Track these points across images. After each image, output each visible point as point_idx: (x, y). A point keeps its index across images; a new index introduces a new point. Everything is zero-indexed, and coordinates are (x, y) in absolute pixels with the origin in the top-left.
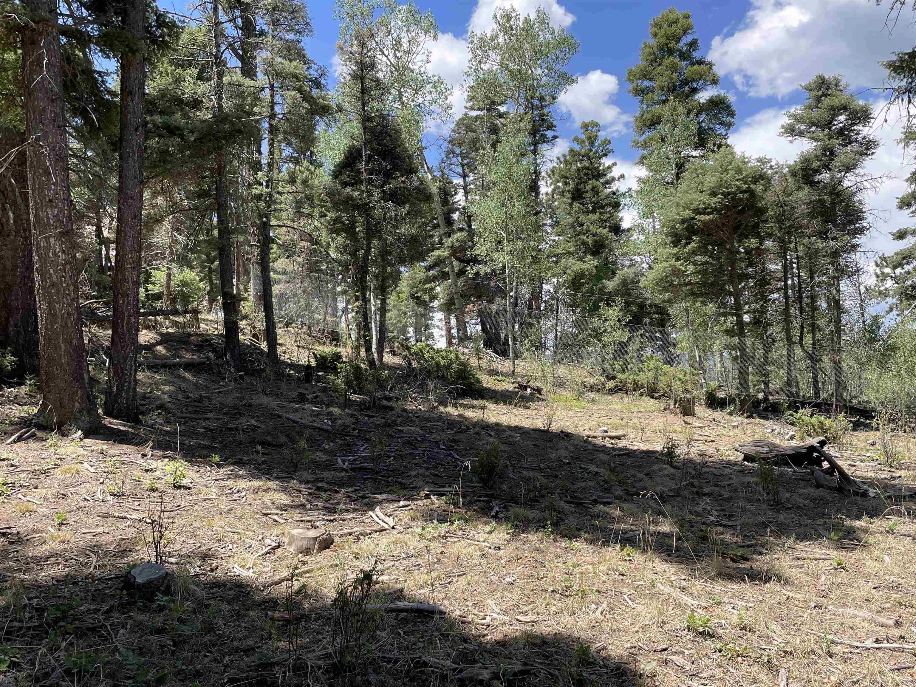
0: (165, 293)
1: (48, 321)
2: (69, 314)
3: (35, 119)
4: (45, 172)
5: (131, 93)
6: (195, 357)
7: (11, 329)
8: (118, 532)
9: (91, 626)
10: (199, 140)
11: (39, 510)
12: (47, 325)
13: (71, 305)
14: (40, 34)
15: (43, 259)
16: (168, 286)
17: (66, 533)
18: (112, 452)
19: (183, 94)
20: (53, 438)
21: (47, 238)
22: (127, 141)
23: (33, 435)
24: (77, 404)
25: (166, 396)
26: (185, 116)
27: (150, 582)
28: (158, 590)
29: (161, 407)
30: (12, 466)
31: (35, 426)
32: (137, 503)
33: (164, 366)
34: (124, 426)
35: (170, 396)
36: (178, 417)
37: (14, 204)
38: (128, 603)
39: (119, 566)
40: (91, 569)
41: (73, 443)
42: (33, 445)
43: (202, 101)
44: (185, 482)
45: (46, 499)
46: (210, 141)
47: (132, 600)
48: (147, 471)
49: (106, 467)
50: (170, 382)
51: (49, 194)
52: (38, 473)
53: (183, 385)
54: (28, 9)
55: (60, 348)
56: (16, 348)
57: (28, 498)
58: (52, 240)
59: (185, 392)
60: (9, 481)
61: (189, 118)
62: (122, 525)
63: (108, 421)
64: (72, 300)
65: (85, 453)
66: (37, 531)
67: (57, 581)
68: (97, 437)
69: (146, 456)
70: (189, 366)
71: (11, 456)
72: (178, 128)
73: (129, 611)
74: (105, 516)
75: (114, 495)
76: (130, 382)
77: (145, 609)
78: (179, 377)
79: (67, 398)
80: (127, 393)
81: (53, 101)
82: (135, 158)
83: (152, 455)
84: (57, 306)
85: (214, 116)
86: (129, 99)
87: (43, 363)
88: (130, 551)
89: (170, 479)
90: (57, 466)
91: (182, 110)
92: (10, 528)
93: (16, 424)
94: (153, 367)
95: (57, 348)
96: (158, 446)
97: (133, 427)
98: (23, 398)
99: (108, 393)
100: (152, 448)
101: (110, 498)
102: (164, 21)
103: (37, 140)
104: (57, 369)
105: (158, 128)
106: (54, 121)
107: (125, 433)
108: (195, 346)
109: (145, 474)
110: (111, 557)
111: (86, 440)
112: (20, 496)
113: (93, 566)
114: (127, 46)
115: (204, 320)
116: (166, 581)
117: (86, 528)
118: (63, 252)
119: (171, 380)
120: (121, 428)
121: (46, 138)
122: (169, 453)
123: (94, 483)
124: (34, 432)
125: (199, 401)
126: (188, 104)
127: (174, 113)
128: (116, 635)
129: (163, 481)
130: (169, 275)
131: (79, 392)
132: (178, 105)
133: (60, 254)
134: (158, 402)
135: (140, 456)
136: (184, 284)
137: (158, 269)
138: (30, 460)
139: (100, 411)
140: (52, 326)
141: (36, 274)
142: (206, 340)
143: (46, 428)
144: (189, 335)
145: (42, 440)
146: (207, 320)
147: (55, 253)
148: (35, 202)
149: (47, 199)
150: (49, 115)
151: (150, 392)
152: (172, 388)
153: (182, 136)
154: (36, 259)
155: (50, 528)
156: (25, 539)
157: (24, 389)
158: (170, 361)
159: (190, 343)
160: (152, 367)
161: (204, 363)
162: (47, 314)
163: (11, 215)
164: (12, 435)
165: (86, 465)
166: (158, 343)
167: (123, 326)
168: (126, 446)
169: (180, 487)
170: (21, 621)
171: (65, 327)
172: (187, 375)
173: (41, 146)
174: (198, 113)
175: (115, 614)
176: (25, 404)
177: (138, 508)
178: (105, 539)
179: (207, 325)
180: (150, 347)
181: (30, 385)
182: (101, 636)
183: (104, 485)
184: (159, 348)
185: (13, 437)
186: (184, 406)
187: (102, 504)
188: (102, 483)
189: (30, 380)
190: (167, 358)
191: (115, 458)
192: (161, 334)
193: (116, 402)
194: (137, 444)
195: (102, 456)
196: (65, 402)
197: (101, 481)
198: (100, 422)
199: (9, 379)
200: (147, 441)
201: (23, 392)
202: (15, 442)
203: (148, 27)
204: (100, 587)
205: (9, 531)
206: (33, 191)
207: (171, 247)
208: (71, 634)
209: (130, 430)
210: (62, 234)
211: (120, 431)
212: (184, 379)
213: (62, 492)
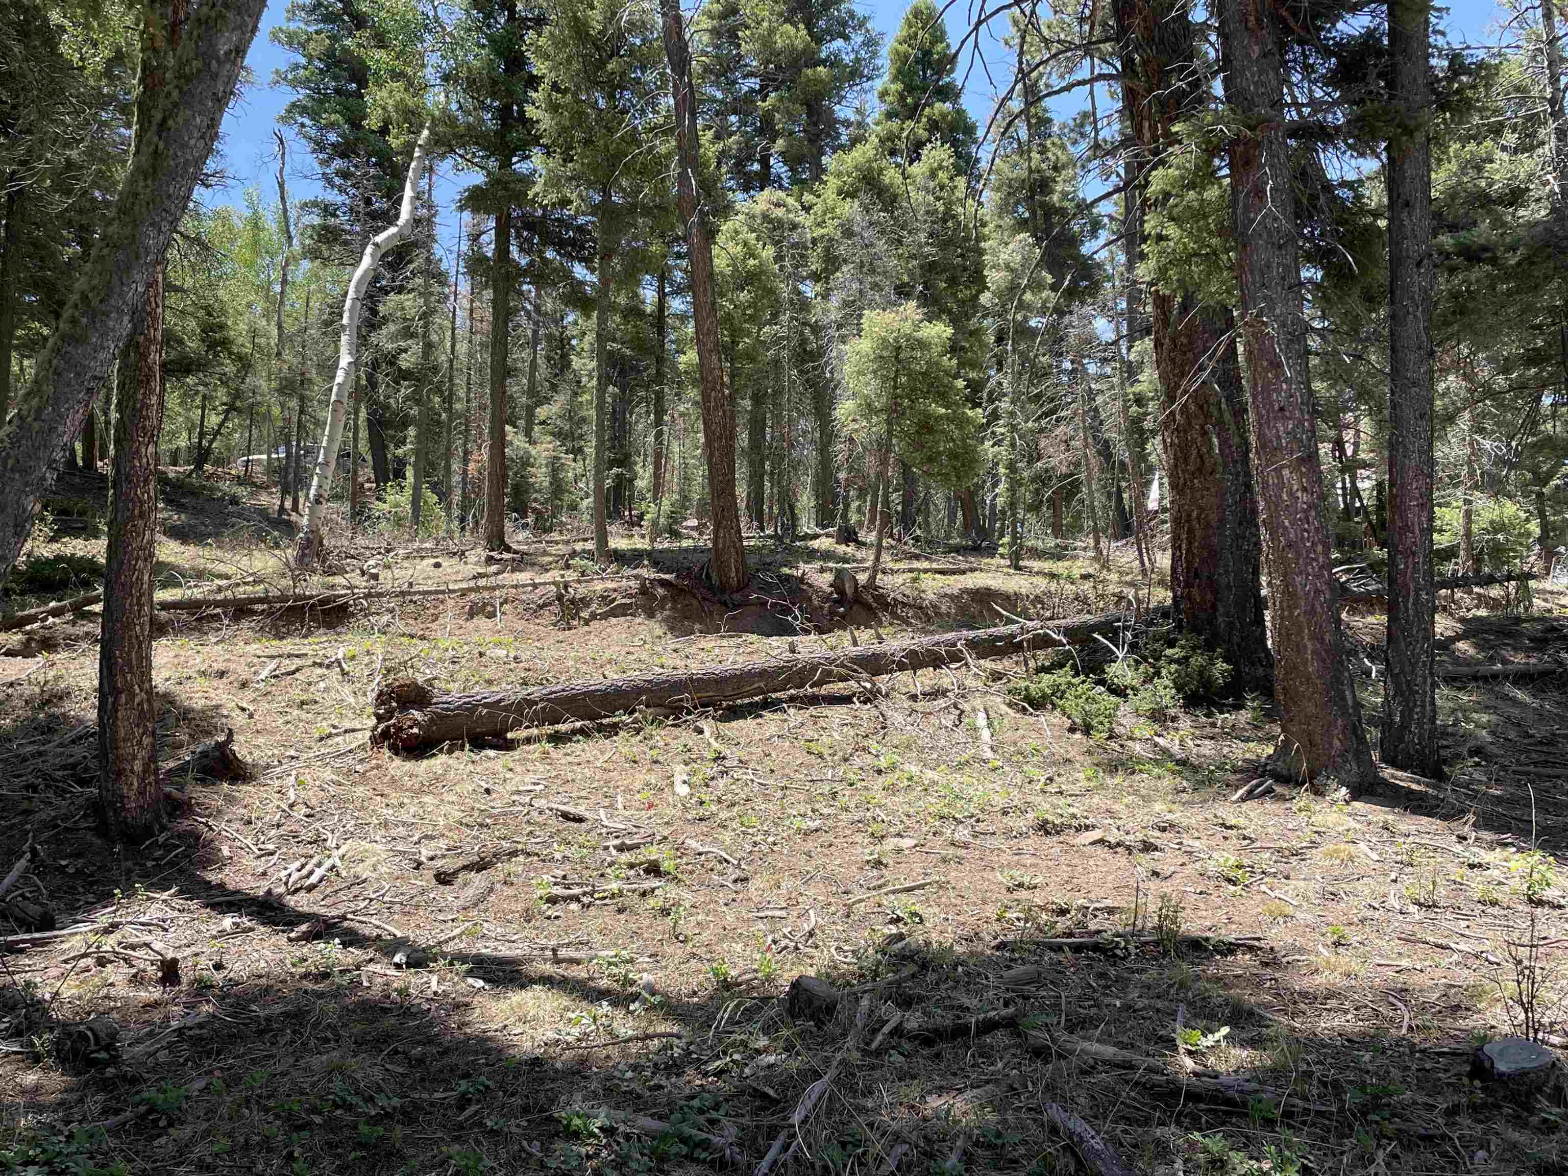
0: (1463, 546)
1: (1285, 604)
2: (1318, 592)
3: (1254, 283)
4: (1271, 363)
5: (1407, 204)
6: (1533, 661)
7: (1220, 619)
8: (1439, 973)
9: (1423, 1131)
10: (1529, 260)
11: (1299, 915)
12: (1282, 609)
13: (1319, 576)
14: (1258, 145)
15: (1274, 505)
16: (1468, 534)
17: (1347, 960)
18: (1403, 827)
19: (1490, 185)
20: (1303, 798)
21: (1278, 470)
22: (1402, 288)
23: (1269, 791)
24: (1336, 742)
25: (1484, 732)
26: (1496, 222)
27: (1523, 1074)
28: (1540, 1090)
29: (1477, 751)
30: (1245, 838)
31: (1271, 776)
32: (1464, 924)
33: (1475, 678)
34: (1419, 783)
35: (1493, 733)
36: (1514, 772)
37: (1220, 424)
38: (1484, 1105)
39: (1453, 1032)
40: (1404, 1031)
41: (1335, 808)
42: (1270, 806)
43: (1528, 189)
44: (1549, 894)
45: (1306, 898)
46: (1549, 257)
47: (1490, 1100)
48: (1472, 866)
49: (1397, 854)
50: (1487, 707)
51: (1279, 398)
52: (1287, 853)
53: (1515, 712)
54: (1240, 111)
55: (1305, 647)
56: (1228, 651)
57: (1277, 893)
58: (1286, 472)
59: (1519, 725)
60: (1246, 862)
61: (1504, 224)
62: (1446, 959)
63: (1387, 772)
64: (1321, 567)
65: (1358, 826)
66: (1301, 950)
67: (1349, 1040)
68: (1374, 799)
69: (1465, 839)
70: (1523, 678)
71: (1241, 822)
72: (1485, 249)
73: (1488, 1119)
74: (1409, 940)
75: (1420, 905)
76: (1423, 706)
77: (1519, 1122)
78: (1506, 697)
79: (1319, 730)
80: (1420, 725)
81: (1280, 247)
82: (1419, 314)
83: (1477, 839)
84: (1298, 579)
85: (1553, 210)
86: (1404, 215)
87: (1278, 673)
88: (1467, 1009)
89: (1518, 885)
90: (1314, 845)
91: (1489, 212)
92: (1259, 939)
93: (1241, 771)
94: (1454, 679)
95: (1299, 649)
96: (1486, 822)
97: (1434, 787)
98: (1244, 729)
99: (1385, 723)
100: (1474, 825)
101: (1413, 909)
102: (1462, 65)
103: (1260, 314)
104: (1301, 683)
105: (1448, 256)
106: (1283, 279)
107: (1421, 796)
108: (1532, 640)
109: (1468, 872)
110: (1434, 1014)
111: (1357, 805)
112: (1263, 888)
113: (1405, 1025)
114: (1398, 126)
115: (1538, 591)
116: (1553, 1078)
117: (1381, 956)
118: (1304, 489)
119: (1489, 703)
120: (1414, 786)
121: (1272, 309)
122: (1508, 837)
123: (1381, 879)
124: (1271, 786)
125: (1550, 743)
126: (1500, 201)
127: (1475, 223)
128: (1471, 1158)
129: (1506, 888)
130: (1468, 514)
131: (1339, 722)
132: (1482, 206)
133: (1299, 494)
134: (1471, 744)
135: (1454, 838)
136: (1497, 527)
137: (1448, 505)
138: (1271, 830)
139: (1375, 756)
140: (1291, 613)
141: (1263, 530)
142: (1554, 629)
143: (1290, 779)
144: (1518, 620)
145: (1282, 798)
146: (1545, 591)
147: (1291, 494)
148: (1258, 414)
149: (1276, 407)
150: (1276, 272)
151: (1454, 725)
152: (1494, 718)
153: (1494, 261)
154: (1261, 505)
155: (1321, 949)
156: (1284, 960)
157: (1244, 717)
158: (1483, 669)
159: (1521, 634)
160: (1452, 680)
161: (1554, 672)
162: (1283, 593)
163: (1215, 440)
164: (1237, 788)
165: (1362, 846)
166: (1458, 638)
167: (1407, 609)
168: (1425, 820)
169: (1540, 903)
170: (1305, 1098)
171: (1312, 612)
172: (1520, 695)
173: (1264, 323)
174: (1521, 213)
175: (1464, 1120)
176: (1248, 740)
177: (1467, 932)
178: (1416, 980)
179: (1545, 600)
180: (1446, 644)
181: (1254, 709)
182: (1445, 1154)
183: (1399, 885)
184: (1462, 645)
185: (1240, 792)
186: (1521, 752)
187: (1401, 917)
188: (1395, 881)
189: (1253, 700)
190: (1479, 663)
191: (1411, 839)
192: (1462, 620)
193: (1401, 740)
194: (1445, 817)
195: (1386, 834)
196: (1318, 739)
197: (1393, 876)
198: (1376, 776)
199: (1221, 698)
200: (1463, 812)
201: (1242, 719)
202: (1243, 799)
203: (1432, 84)
204: (1428, 1066)
205: (1257, 943)
206: (1254, 397)
207: (1470, 463)
208: (1391, 1139)
209: (1430, 791)
210: (1301, 460)
211: (1412, 792)
212: (1514, 701)
213: (1330, 889)
